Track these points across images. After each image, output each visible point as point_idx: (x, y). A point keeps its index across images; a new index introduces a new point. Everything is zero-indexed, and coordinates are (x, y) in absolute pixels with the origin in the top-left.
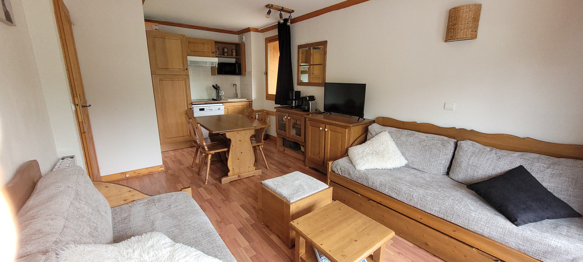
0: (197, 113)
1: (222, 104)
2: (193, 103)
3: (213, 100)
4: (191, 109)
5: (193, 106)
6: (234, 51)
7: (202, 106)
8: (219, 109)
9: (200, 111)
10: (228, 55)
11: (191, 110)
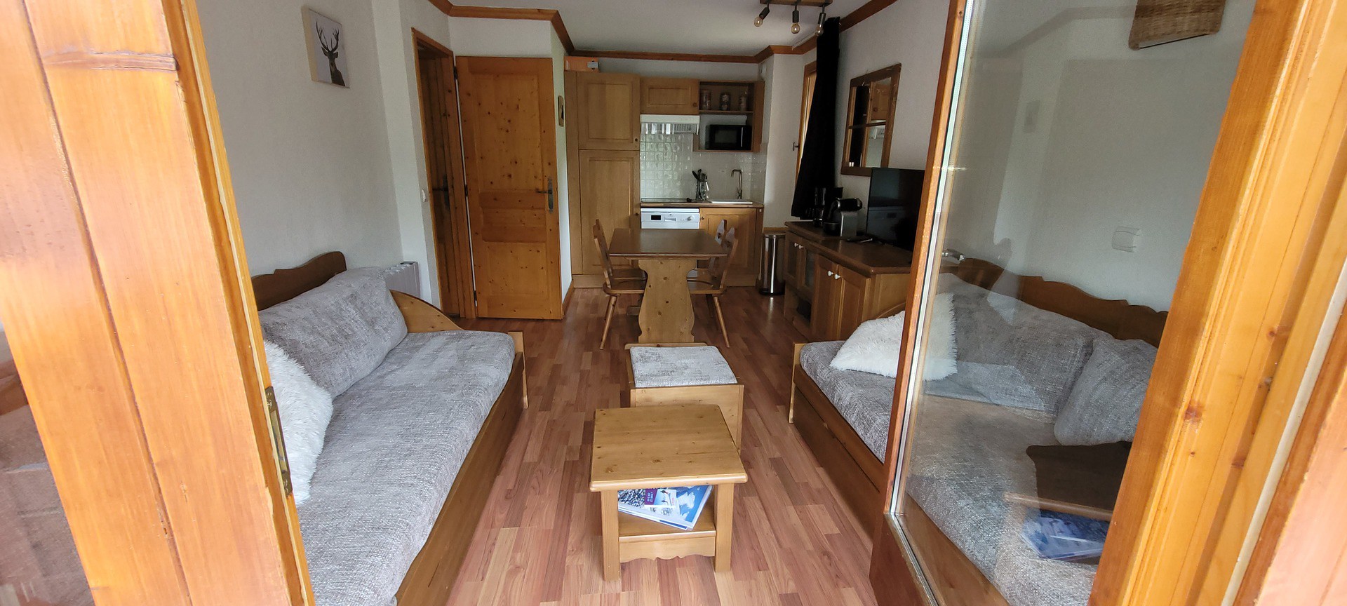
0: (647, 223)
1: (697, 210)
2: (642, 205)
3: (689, 200)
4: (637, 214)
5: (642, 210)
6: (743, 100)
7: (657, 212)
8: (689, 219)
9: (652, 219)
10: (727, 110)
11: (638, 216)
